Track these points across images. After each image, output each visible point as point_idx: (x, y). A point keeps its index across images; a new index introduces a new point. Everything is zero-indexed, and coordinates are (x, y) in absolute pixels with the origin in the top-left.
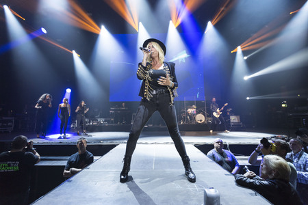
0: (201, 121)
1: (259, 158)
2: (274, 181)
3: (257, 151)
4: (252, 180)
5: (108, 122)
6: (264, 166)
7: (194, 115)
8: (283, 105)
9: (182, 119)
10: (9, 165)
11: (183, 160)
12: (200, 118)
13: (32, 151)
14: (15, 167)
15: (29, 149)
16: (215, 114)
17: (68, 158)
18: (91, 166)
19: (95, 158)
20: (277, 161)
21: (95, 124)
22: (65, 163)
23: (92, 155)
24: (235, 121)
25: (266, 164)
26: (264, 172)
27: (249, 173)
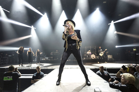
0: (93, 58)
1: (121, 75)
2: (127, 85)
3: (120, 72)
4: (117, 85)
5: (50, 59)
6: (123, 78)
7: (90, 55)
8: (134, 50)
9: (84, 57)
10: (8, 78)
11: (85, 75)
12: (93, 56)
13: (17, 72)
14: (10, 79)
15: (16, 71)
16: (100, 54)
17: (33, 75)
18: (43, 78)
19: (45, 75)
20: (129, 76)
21: (44, 59)
22: (31, 77)
23: (43, 74)
24: (110, 58)
25: (124, 78)
26: (123, 81)
27: (115, 81)
